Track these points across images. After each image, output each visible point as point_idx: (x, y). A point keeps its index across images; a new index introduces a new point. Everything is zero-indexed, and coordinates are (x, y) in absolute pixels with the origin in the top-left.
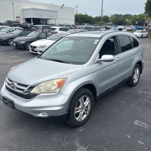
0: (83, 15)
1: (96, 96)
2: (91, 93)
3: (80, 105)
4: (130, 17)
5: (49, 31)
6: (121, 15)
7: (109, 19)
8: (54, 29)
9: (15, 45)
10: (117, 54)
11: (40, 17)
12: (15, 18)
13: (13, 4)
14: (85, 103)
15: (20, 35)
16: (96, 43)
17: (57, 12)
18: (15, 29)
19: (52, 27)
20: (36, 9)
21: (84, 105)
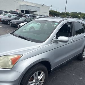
0: (55, 11)
1: (51, 70)
2: (46, 68)
3: (34, 79)
4: (82, 14)
5: (32, 18)
6: (76, 13)
7: (69, 15)
8: (36, 17)
9: (11, 24)
10: (72, 36)
11: (29, 10)
12: (16, 9)
13: (15, 1)
14: (39, 77)
15: (15, 19)
16: (55, 26)
17: (40, 8)
18: (13, 15)
19: (35, 16)
20: (28, 6)
21: (38, 79)
